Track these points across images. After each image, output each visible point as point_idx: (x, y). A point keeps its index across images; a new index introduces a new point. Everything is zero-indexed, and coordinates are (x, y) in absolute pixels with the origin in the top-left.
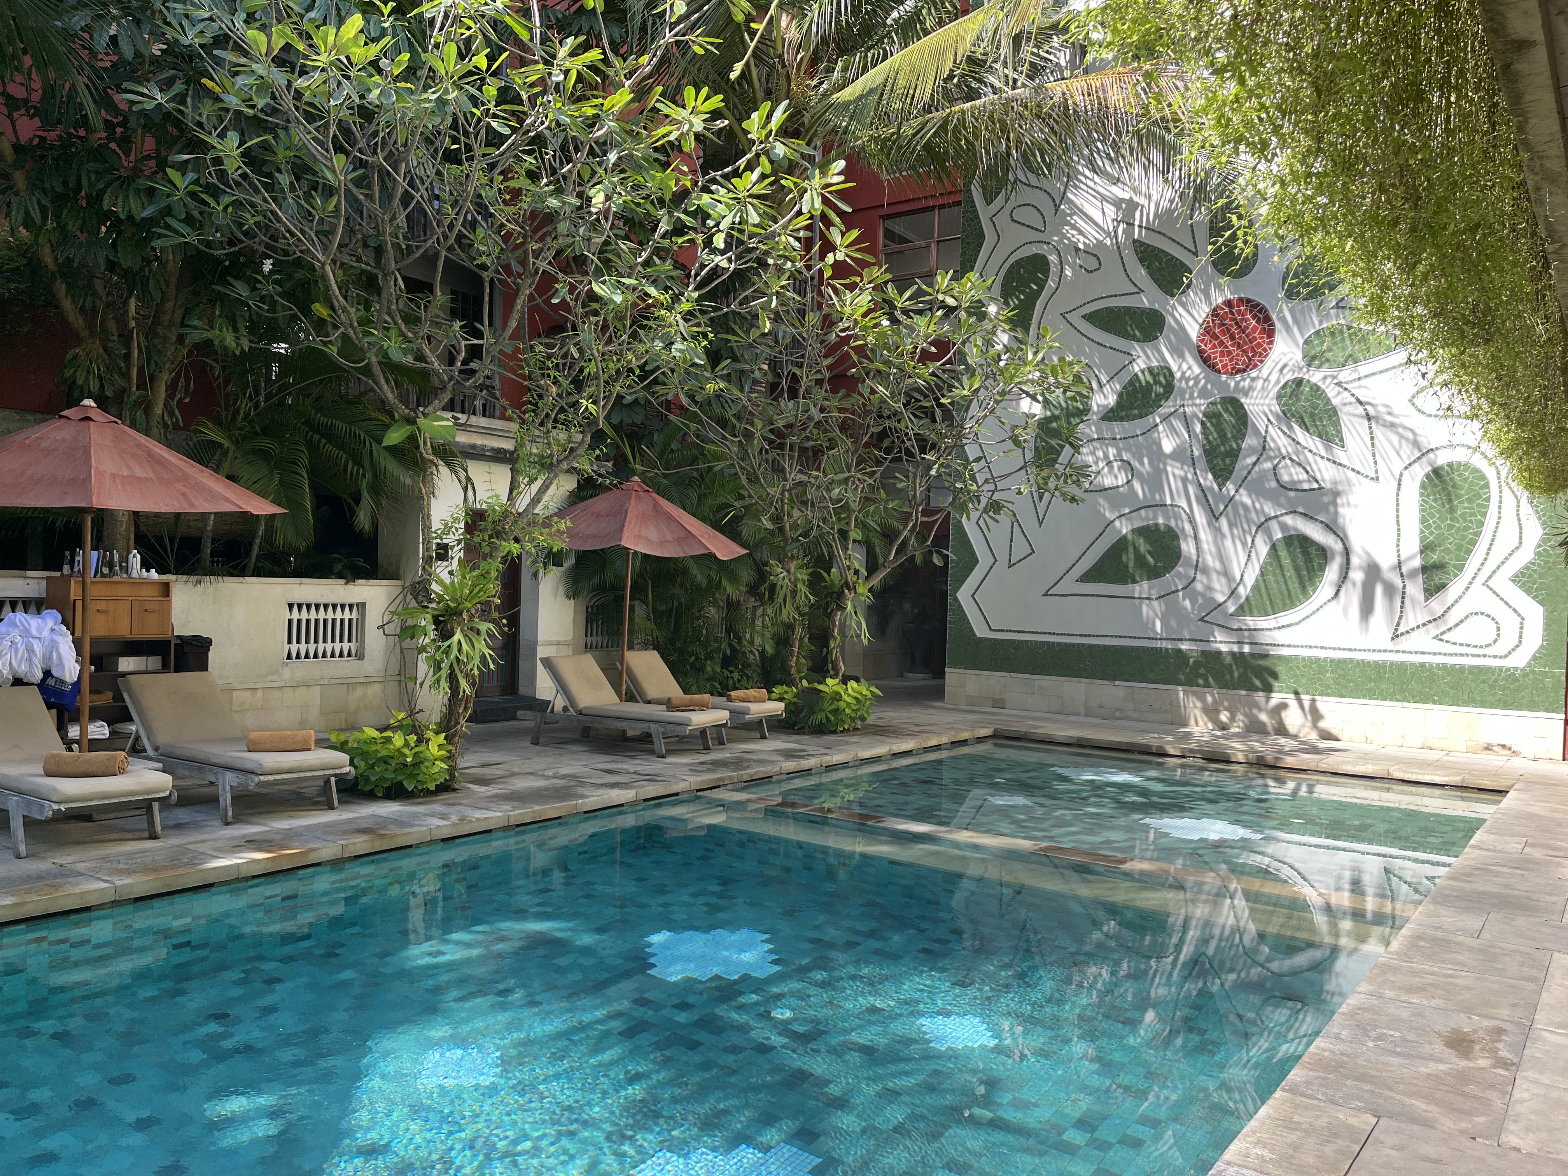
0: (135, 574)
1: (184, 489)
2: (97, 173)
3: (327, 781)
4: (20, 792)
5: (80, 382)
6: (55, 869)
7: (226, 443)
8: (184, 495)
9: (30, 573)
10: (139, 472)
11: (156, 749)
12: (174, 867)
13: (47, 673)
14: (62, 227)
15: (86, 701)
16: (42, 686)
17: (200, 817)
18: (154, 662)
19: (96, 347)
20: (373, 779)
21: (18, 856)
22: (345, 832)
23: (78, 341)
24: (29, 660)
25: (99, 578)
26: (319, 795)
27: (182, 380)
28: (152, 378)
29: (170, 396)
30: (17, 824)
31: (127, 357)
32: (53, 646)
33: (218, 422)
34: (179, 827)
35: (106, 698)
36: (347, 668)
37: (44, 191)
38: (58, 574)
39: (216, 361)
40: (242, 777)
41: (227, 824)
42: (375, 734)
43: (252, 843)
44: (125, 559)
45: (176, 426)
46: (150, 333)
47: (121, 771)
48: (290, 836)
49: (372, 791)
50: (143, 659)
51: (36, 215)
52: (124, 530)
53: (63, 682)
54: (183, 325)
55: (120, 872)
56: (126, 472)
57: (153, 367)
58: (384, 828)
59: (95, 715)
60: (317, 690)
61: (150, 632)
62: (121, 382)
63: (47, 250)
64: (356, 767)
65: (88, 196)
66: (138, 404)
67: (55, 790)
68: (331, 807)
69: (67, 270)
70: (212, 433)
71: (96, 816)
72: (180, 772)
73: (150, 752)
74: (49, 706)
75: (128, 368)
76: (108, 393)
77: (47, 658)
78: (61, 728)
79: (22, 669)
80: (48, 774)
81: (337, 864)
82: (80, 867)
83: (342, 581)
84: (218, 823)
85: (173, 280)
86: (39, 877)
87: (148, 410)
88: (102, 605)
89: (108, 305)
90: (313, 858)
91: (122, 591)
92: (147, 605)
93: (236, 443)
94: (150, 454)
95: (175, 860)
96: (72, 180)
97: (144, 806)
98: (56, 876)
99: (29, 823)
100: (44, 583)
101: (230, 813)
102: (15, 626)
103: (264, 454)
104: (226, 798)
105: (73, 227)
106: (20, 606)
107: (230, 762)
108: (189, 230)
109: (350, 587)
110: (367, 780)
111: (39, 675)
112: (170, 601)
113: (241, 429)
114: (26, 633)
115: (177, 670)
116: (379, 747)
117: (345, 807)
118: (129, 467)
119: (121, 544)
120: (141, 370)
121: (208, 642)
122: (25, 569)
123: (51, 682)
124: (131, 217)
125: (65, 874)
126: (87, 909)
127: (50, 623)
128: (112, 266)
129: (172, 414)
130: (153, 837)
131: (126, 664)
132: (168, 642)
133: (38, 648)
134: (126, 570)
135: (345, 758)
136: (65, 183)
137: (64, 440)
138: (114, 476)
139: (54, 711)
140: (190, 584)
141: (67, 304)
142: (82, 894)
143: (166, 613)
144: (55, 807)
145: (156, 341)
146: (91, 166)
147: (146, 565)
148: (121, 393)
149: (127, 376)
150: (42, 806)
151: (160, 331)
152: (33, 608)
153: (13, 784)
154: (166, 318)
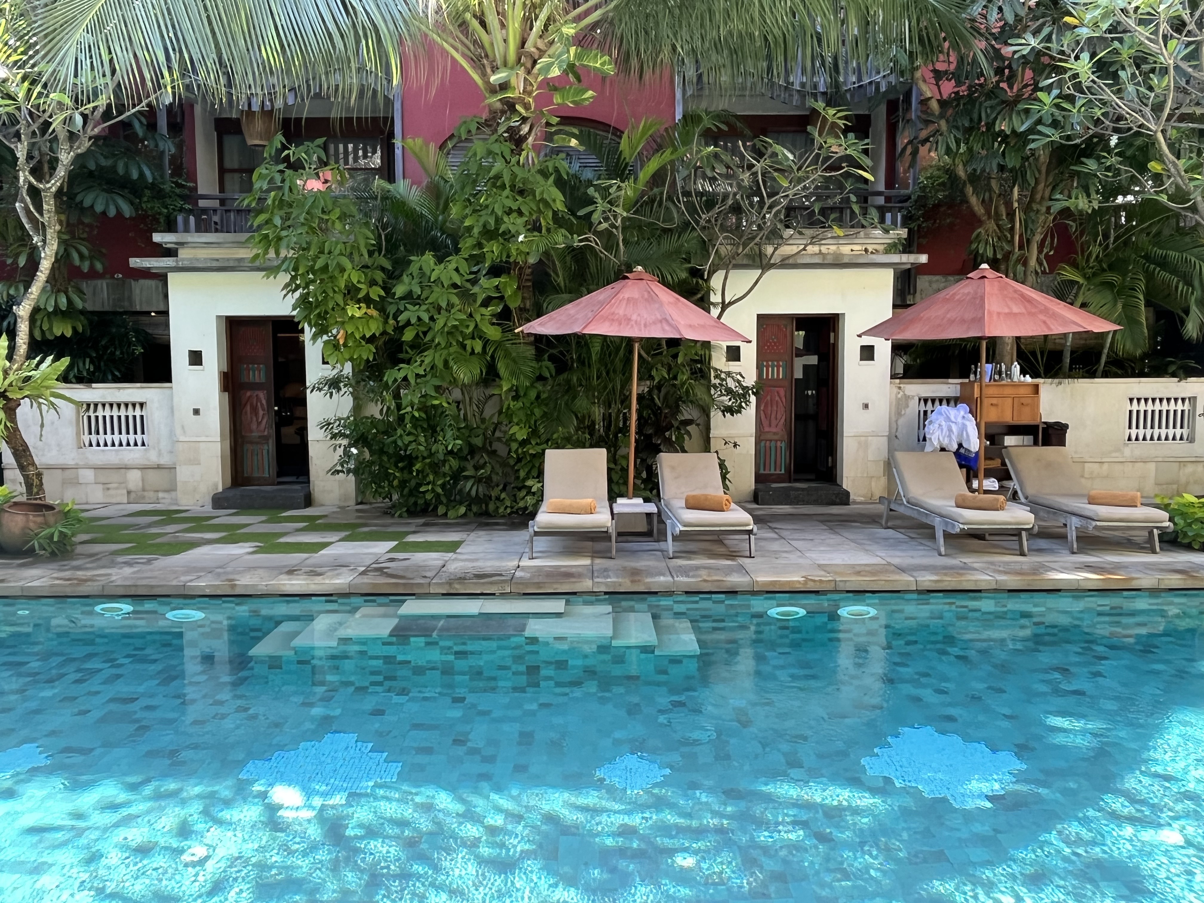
0: (1015, 379)
1: (1044, 318)
2: (991, 107)
3: (1151, 533)
4: (941, 516)
5: (981, 252)
6: (962, 565)
7: (1081, 280)
8: (1045, 322)
9: (950, 381)
10: (1016, 309)
11: (1026, 498)
12: (1034, 574)
13: (960, 445)
14: (970, 150)
15: (983, 465)
16: (957, 454)
17: (1054, 547)
18: (1028, 439)
19: (991, 225)
20: (1190, 534)
21: (940, 555)
22: (1162, 570)
23: (980, 223)
24: (949, 436)
25: (992, 382)
26: (1146, 543)
27: (1049, 239)
28: (1028, 241)
29: (1040, 251)
30: (940, 535)
31: (1012, 229)
32: (964, 427)
33: (1075, 265)
34: (1040, 551)
35: (996, 464)
36: (1180, 449)
37: (957, 128)
38: (967, 381)
39: (1074, 221)
40: (1084, 522)
41: (1073, 553)
42: (1194, 500)
43: (1089, 567)
44: (1009, 369)
45: (1044, 272)
46: (1027, 209)
47: (1002, 508)
48: (1117, 568)
49: (1190, 544)
50: (1021, 437)
51: (953, 146)
52: (1009, 349)
53: (969, 451)
54: (1051, 200)
55: (1000, 572)
56: (1006, 310)
57: (1029, 232)
58: (1197, 572)
59: (989, 474)
60: (1152, 466)
61: (1025, 420)
62: (1007, 247)
63: (961, 167)
64: (1175, 524)
65: (987, 124)
66: (1018, 261)
67: (961, 515)
68: (1154, 552)
69: (974, 178)
70: (1069, 274)
71: (987, 537)
72: (1042, 514)
73: (1023, 500)
74: (961, 466)
75: (1013, 237)
76: (999, 256)
77: (960, 435)
78: (968, 481)
79: (945, 442)
80: (958, 506)
81: (1154, 592)
82: (976, 565)
83: (1176, 379)
84: (1067, 552)
85: (1044, 169)
86: (952, 568)
87: (1025, 264)
88: (994, 401)
89: (1000, 195)
90: (1135, 584)
91: (1008, 391)
92: (1023, 400)
93: (1088, 279)
94: (1023, 296)
95: (1036, 570)
96: (975, 116)
97: (1016, 533)
98: (962, 568)
99: (947, 536)
100: (959, 387)
101: (1075, 546)
102: (941, 414)
103: (1110, 285)
104: (1072, 535)
105: (977, 147)
106: (945, 402)
107: (1075, 510)
108: (1053, 131)
109: (1183, 383)
110: (1185, 534)
111: (956, 447)
112: (1038, 398)
113: (1092, 268)
114: (948, 419)
115: (1043, 445)
116: (1196, 510)
117: (1163, 553)
118: (1009, 307)
119: (1007, 358)
120: (1021, 236)
121: (1066, 426)
122: (948, 377)
123: (962, 451)
124: (1014, 131)
125: (966, 568)
126: (979, 591)
127: (962, 413)
128: (1002, 168)
129: (1041, 264)
130: (1022, 554)
131: (1010, 440)
132: (1037, 426)
133: (954, 428)
134: (1009, 376)
135: (1166, 515)
136: (971, 120)
137: (969, 293)
138: (999, 314)
139: (964, 470)
140: (1054, 385)
141: (974, 200)
142: (976, 581)
143: (1035, 406)
144: (962, 526)
145: (1032, 214)
146: (988, 103)
147: (1023, 372)
148: (1007, 256)
149: (1011, 242)
150: (954, 525)
151: (1035, 207)
152: (952, 403)
153: (938, 511)
154: (1038, 197)
